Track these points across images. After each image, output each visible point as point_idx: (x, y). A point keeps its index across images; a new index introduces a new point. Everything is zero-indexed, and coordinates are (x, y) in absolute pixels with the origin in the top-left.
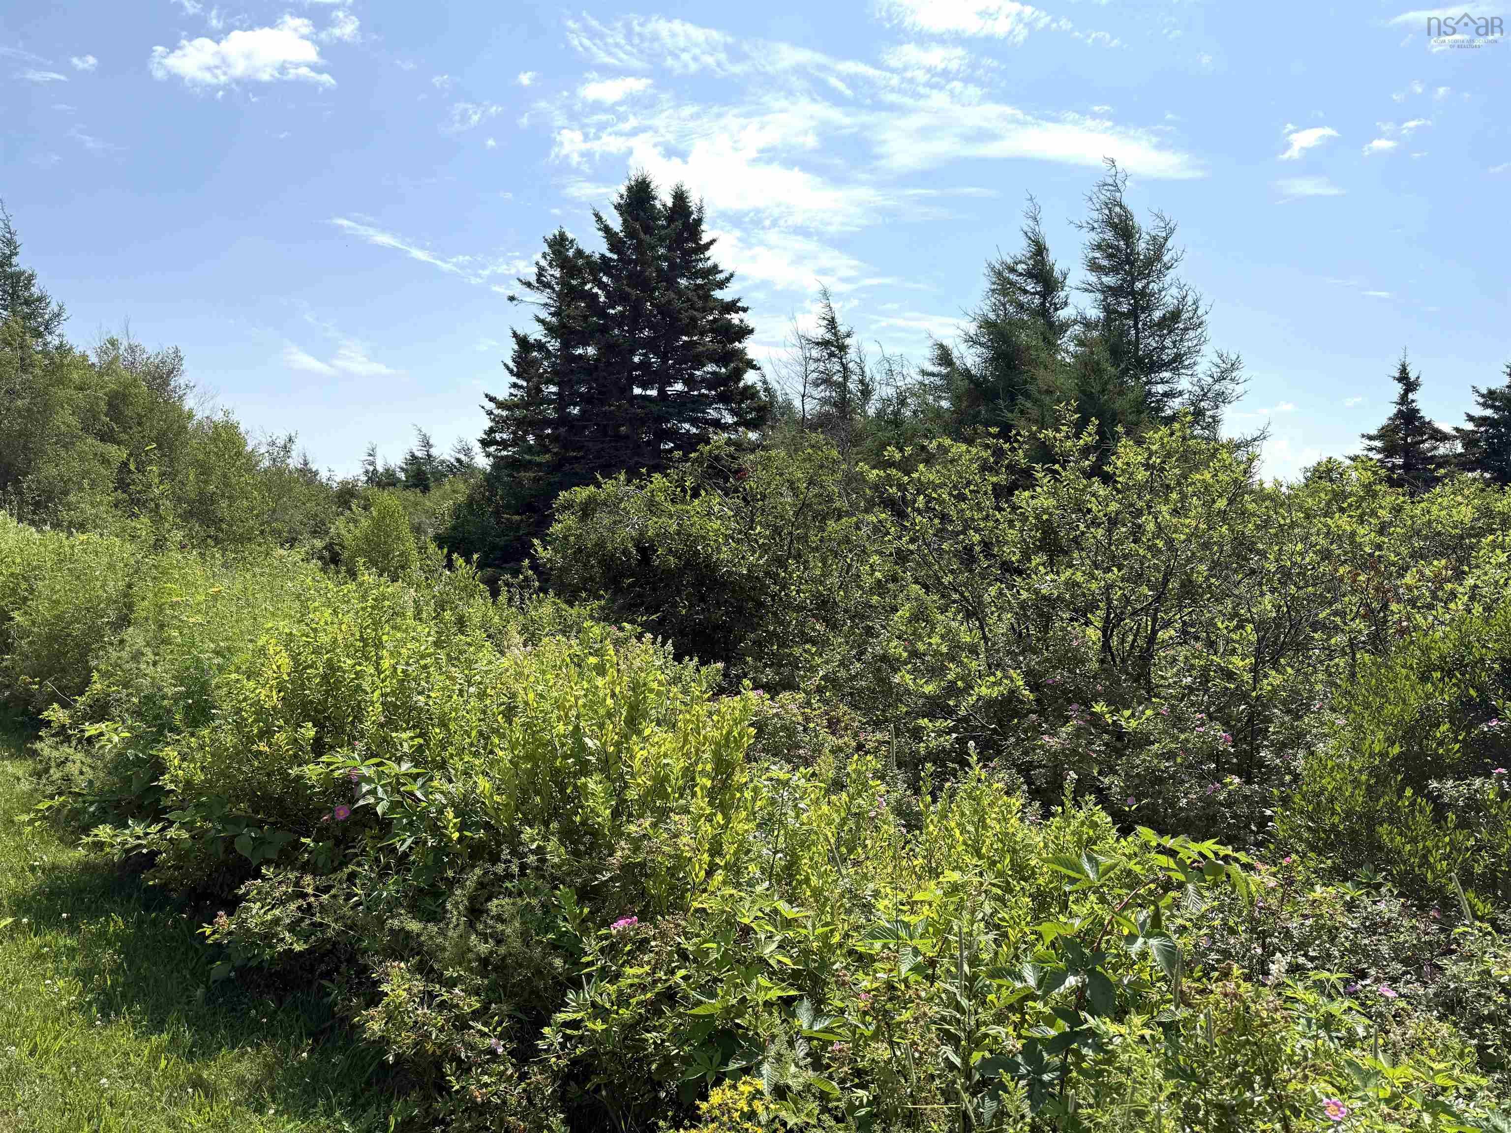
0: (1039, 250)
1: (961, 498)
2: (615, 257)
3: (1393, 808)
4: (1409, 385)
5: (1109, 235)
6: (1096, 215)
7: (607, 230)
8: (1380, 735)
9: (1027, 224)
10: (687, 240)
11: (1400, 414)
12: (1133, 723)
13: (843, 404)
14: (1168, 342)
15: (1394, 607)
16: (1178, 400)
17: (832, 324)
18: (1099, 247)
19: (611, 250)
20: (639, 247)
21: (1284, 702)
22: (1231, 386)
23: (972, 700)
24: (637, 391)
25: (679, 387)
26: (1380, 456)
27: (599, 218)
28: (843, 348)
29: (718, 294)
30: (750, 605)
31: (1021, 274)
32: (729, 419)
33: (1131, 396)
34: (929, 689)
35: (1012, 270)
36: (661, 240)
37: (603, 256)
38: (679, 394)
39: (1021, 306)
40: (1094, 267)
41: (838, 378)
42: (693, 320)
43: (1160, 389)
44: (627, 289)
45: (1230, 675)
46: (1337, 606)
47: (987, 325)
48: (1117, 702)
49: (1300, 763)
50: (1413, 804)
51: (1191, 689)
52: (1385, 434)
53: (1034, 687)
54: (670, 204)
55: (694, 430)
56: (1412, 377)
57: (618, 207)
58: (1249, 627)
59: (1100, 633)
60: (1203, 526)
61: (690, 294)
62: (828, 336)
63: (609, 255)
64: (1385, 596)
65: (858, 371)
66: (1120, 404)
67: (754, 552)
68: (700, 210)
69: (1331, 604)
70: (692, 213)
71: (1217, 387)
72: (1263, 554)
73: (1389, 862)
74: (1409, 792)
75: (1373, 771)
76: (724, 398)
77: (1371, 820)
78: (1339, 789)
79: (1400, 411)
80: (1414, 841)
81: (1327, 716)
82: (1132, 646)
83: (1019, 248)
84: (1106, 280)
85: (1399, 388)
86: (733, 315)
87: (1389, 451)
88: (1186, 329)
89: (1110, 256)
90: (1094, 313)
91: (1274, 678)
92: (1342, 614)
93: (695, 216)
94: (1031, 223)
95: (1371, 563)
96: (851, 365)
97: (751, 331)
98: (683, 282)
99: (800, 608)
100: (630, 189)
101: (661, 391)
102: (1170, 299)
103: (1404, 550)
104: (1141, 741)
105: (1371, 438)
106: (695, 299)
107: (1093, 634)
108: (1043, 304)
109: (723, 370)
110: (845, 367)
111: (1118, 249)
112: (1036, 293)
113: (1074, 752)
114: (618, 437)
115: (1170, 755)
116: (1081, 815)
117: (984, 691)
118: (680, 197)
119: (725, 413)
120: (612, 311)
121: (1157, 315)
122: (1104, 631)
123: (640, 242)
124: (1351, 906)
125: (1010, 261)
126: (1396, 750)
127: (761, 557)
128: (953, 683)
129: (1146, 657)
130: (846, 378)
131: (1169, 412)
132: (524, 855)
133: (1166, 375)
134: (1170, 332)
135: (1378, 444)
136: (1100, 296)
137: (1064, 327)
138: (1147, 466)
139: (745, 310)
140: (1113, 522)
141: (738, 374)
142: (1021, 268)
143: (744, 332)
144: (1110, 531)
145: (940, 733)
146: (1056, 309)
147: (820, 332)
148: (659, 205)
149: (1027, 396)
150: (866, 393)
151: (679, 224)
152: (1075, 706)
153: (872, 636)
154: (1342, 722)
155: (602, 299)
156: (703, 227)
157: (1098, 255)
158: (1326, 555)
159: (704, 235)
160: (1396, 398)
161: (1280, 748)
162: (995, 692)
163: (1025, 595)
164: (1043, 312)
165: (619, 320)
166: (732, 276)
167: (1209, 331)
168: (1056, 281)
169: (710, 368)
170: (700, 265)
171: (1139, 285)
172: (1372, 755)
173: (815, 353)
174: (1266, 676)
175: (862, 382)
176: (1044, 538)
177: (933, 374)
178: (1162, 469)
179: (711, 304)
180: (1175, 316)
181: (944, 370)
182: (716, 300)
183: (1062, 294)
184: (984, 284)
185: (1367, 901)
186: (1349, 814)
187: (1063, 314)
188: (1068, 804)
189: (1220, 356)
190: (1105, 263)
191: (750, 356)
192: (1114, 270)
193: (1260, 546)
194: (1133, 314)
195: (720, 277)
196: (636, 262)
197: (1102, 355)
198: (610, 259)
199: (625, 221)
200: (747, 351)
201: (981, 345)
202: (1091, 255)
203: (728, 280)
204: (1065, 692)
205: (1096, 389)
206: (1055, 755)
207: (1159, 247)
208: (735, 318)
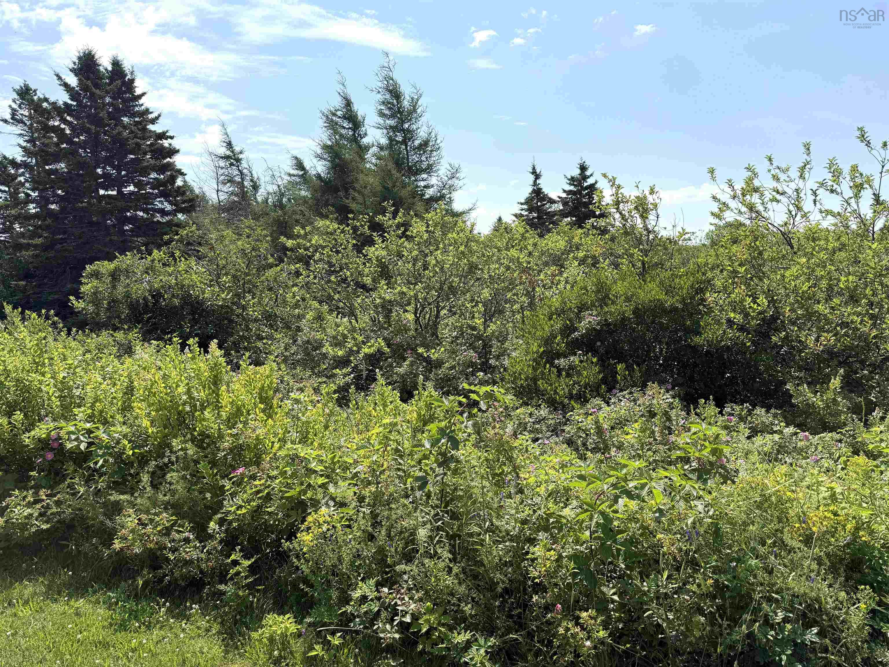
0: (348, 103)
1: (338, 252)
2: (75, 103)
3: (543, 373)
4: (537, 176)
5: (388, 96)
6: (380, 84)
7: (66, 86)
8: (536, 344)
9: (339, 88)
10: (125, 92)
11: (534, 191)
12: (436, 355)
13: (243, 195)
14: (423, 158)
15: (537, 289)
16: (432, 189)
17: (229, 145)
18: (383, 103)
19: (72, 100)
20: (92, 97)
21: (497, 338)
22: (457, 182)
23: (361, 355)
24: (102, 192)
25: (131, 188)
26: (526, 213)
27: (59, 78)
28: (238, 160)
29: (151, 127)
30: (226, 322)
31: (340, 117)
32: (168, 207)
33: (409, 189)
34: (340, 353)
35: (334, 115)
36: (107, 92)
37: (65, 104)
38: (132, 193)
39: (341, 136)
40: (381, 114)
41: (238, 179)
42: (138, 145)
43: (422, 184)
44: (88, 125)
45: (474, 328)
46: (514, 291)
47: (325, 147)
48: (428, 348)
49: (506, 362)
50: (550, 371)
51: (457, 338)
52: (528, 201)
53: (389, 345)
54: (110, 68)
55: (145, 216)
56: (538, 171)
57: (72, 70)
58: (480, 305)
59: (413, 316)
60: (456, 260)
61: (133, 128)
62: (228, 153)
63: (70, 102)
64: (533, 284)
65: (249, 174)
66: (404, 193)
67: (224, 292)
68: (132, 73)
69: (512, 290)
70: (126, 75)
71: (450, 182)
72: (482, 270)
73: (543, 395)
74: (548, 366)
75: (534, 360)
76: (165, 195)
77: (535, 380)
78: (522, 369)
79: (534, 190)
80: (551, 385)
81: (515, 341)
82: (429, 320)
83: (337, 103)
84: (388, 122)
85: (532, 177)
86: (164, 141)
87: (530, 210)
88: (431, 151)
89: (390, 109)
90: (384, 141)
91: (493, 327)
92: (517, 295)
93: (129, 77)
94: (342, 87)
95: (526, 270)
96: (245, 171)
97: (178, 151)
98: (125, 119)
99: (256, 320)
100: (80, 58)
101: (120, 192)
102: (422, 134)
103: (539, 262)
104: (439, 364)
105: (522, 204)
106: (137, 131)
107: (411, 317)
108: (354, 135)
109: (162, 176)
110: (242, 173)
111: (393, 104)
112: (349, 128)
113: (411, 373)
114: (91, 224)
115: (453, 368)
116: (426, 393)
117: (367, 350)
118: (116, 64)
119: (166, 204)
120: (76, 140)
121: (417, 143)
122: (415, 313)
123: (92, 94)
124: (531, 415)
125: (333, 110)
126: (542, 349)
127: (228, 294)
128: (351, 349)
129: (436, 325)
130: (243, 179)
131: (427, 196)
132: (176, 452)
133: (424, 176)
134: (424, 152)
135: (525, 207)
136: (385, 131)
137: (367, 148)
138: (427, 231)
139: (172, 138)
140: (415, 260)
141: (173, 179)
142: (339, 113)
143: (173, 152)
144: (414, 265)
145: (345, 376)
146: (362, 138)
147: (223, 151)
148: (101, 69)
149: (354, 189)
150: (255, 187)
151: (119, 82)
152: (409, 352)
153: (299, 331)
154: (521, 342)
155: (68, 132)
156: (136, 84)
157: (383, 108)
158: (508, 268)
159: (136, 89)
160: (532, 183)
161: (497, 358)
162: (372, 351)
163: (378, 301)
164: (355, 139)
165: (83, 145)
166: (159, 116)
167: (444, 152)
168: (360, 122)
169: (153, 175)
170: (137, 109)
171: (406, 126)
172: (533, 353)
173: (222, 163)
174: (489, 326)
175: (252, 180)
176: (382, 271)
177: (294, 176)
178: (434, 233)
179: (148, 134)
180: (425, 144)
181: (301, 173)
182: (151, 131)
183: (364, 129)
184: (321, 122)
185: (536, 412)
186: (526, 380)
187: (365, 141)
188: (420, 389)
189: (450, 165)
190: (387, 112)
191: (178, 167)
192: (393, 116)
193: (480, 267)
194: (404, 142)
195: (151, 116)
196: (91, 107)
197: (391, 166)
198: (72, 105)
199: (80, 80)
200: (176, 163)
201: (325, 159)
202: (379, 107)
203: (157, 118)
204: (402, 346)
205: (390, 185)
206: (402, 376)
207: (414, 104)
208: (166, 143)
